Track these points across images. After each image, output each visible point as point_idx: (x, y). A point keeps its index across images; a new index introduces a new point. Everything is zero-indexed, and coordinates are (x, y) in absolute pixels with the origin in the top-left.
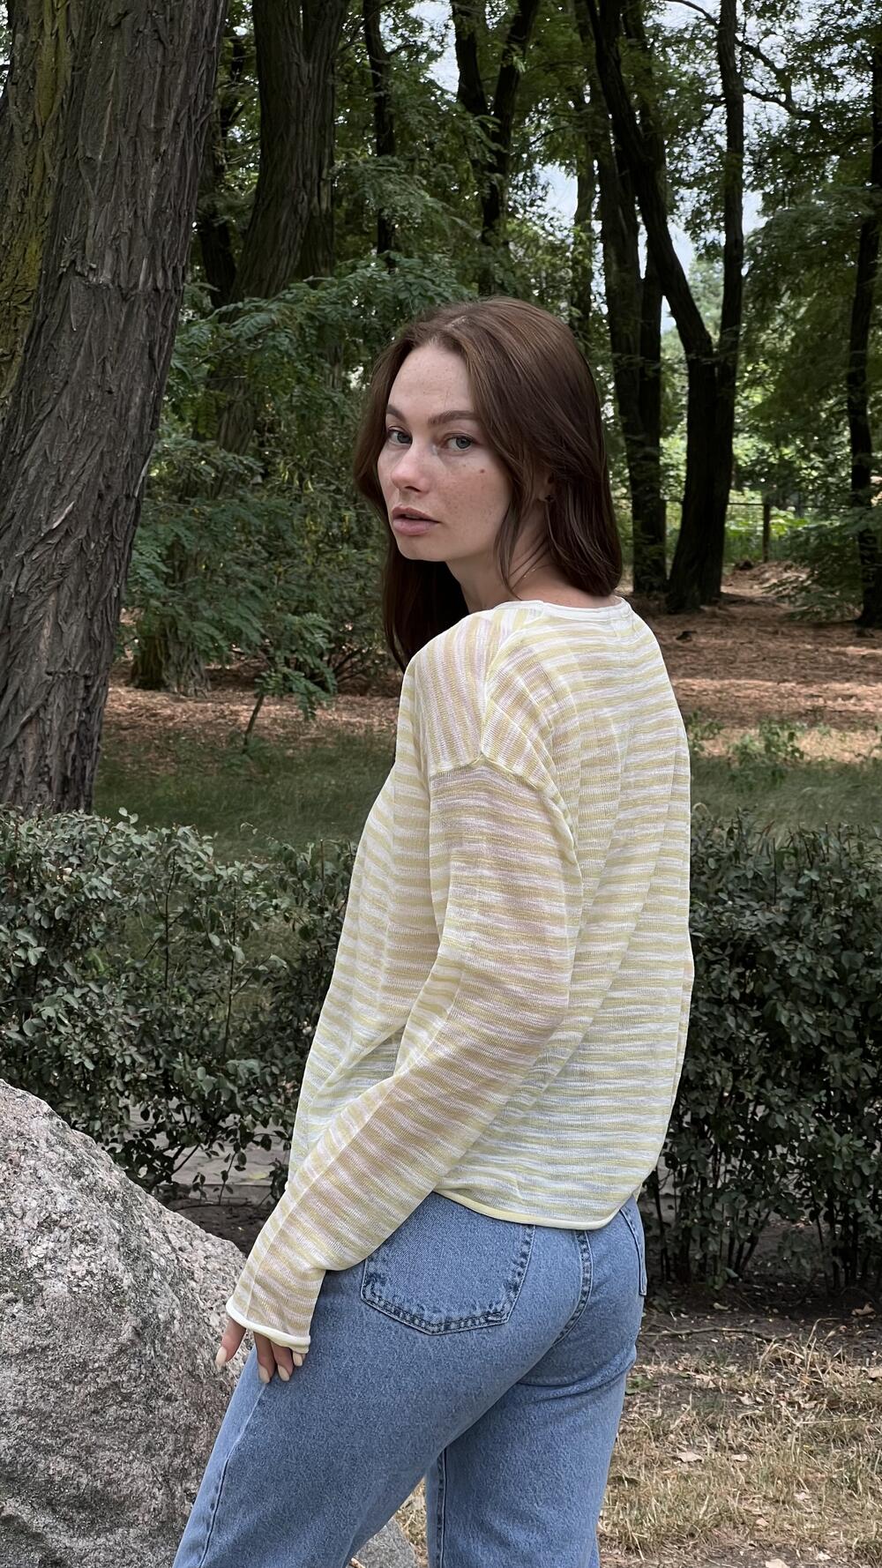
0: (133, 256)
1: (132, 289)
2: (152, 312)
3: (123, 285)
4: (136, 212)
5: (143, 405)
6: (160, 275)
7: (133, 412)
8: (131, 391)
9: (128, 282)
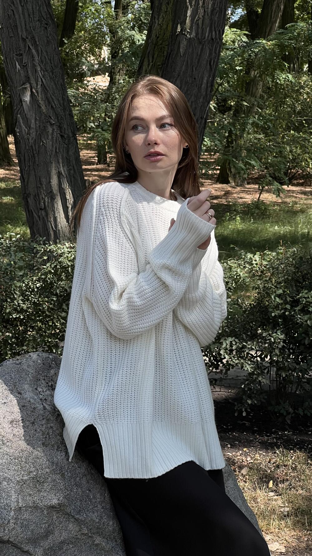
0: (204, 27)
1: (203, 39)
2: (210, 47)
3: (200, 38)
4: (205, 10)
5: (207, 83)
6: (214, 33)
7: (203, 86)
8: (202, 78)
9: (202, 36)
